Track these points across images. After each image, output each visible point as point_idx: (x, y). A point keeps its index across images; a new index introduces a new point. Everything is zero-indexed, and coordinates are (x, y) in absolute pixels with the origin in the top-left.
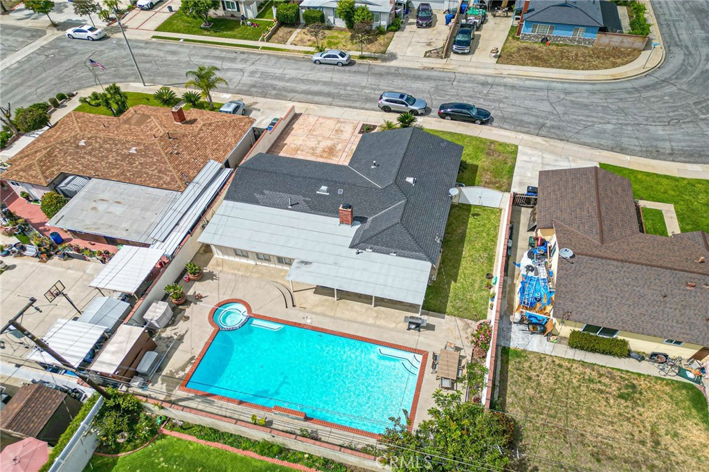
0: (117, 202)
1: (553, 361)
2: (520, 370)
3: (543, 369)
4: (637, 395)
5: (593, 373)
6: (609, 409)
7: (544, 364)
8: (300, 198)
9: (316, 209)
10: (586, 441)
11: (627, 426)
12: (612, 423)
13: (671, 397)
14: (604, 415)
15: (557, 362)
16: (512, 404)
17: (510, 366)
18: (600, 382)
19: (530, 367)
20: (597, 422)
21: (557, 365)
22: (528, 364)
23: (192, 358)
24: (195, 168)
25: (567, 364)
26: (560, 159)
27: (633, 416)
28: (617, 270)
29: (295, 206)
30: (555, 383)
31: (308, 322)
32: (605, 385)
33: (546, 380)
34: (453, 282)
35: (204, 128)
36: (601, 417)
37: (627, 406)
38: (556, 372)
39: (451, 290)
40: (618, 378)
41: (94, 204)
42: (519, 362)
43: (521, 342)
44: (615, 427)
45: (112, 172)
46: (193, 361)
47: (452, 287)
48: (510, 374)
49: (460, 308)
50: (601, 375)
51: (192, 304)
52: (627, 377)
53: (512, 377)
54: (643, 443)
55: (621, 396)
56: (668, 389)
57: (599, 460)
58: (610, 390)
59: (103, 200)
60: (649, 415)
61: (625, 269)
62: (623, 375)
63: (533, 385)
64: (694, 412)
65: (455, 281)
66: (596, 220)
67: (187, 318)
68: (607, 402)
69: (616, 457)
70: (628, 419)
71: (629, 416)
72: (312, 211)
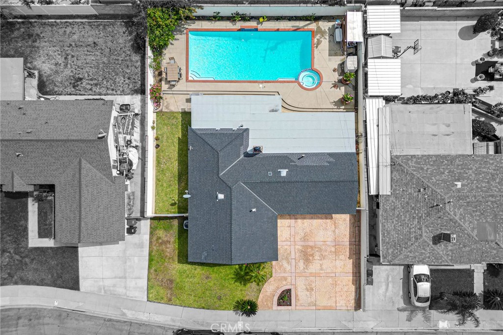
0: (436, 135)
1: (116, 92)
2: (134, 82)
3: (122, 85)
4: (73, 82)
5: (95, 90)
6: (88, 71)
7: (121, 89)
8: (298, 163)
9: (284, 157)
10: (100, 51)
11: (79, 63)
12: (87, 63)
13: (55, 85)
14: (91, 67)
15: (114, 92)
16: (137, 62)
17: (140, 83)
18: (92, 85)
19: (129, 85)
20: (94, 62)
21: (114, 91)
22: (130, 87)
23: (317, 47)
24: (397, 181)
25: (109, 92)
26: (112, 288)
27: (76, 69)
28: (72, 133)
29: (301, 157)
30: (115, 79)
31: (261, 86)
32: (89, 84)
33: (120, 79)
34: (180, 137)
35: (419, 232)
36: (93, 66)
37: (78, 74)
38: (115, 85)
39: (180, 131)
40: (82, 90)
41: (451, 129)
42: (135, 86)
43: (134, 100)
44: (85, 61)
45: (460, 161)
46: (315, 45)
47: (180, 133)
48: (140, 79)
49: (173, 118)
50: (91, 89)
51: (337, 81)
52: (77, 91)
53: (138, 77)
54: (73, 56)
55: (81, 79)
56: (56, 89)
57: (95, 43)
58: (86, 82)
59: (448, 135)
60: (68, 72)
61: (67, 135)
62: (79, 92)
63: (127, 75)
64: (45, 79)
65: (179, 138)
66: (83, 183)
67: (334, 70)
68: (89, 74)
69: (86, 47)
70: (78, 67)
71: (78, 69)
72: (286, 155)
